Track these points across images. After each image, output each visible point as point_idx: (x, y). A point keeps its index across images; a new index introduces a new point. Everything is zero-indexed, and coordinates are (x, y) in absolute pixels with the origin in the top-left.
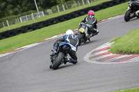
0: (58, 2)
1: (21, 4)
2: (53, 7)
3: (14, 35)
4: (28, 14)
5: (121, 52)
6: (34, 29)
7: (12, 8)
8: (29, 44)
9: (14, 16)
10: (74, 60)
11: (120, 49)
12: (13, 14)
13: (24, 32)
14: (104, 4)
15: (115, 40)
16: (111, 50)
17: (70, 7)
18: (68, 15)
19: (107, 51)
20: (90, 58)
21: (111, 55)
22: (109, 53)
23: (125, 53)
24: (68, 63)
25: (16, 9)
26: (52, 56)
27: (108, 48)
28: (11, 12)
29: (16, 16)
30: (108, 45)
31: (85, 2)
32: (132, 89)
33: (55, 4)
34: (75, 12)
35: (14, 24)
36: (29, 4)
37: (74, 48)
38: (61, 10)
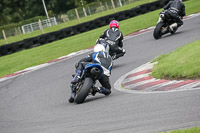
0: (76, 4)
1: (23, 7)
2: (70, 12)
3: (14, 52)
4: (33, 21)
5: (167, 77)
6: (42, 43)
7: (11, 13)
8: (35, 64)
9: (13, 24)
10: (107, 89)
11: (166, 72)
12: (12, 22)
13: (28, 47)
14: (142, 6)
15: (159, 59)
16: (153, 73)
17: (93, 12)
18: (91, 22)
19: (147, 75)
20: (123, 85)
21: (153, 80)
22: (150, 78)
23: (174, 78)
24: (97, 94)
25: (17, 14)
26: (74, 83)
27: (149, 71)
28: (9, 18)
29: (16, 24)
30: (149, 66)
31: (115, 4)
32: (183, 130)
33: (73, 6)
34: (101, 19)
35: (13, 35)
36: (35, 7)
37: (106, 72)
38: (81, 15)
